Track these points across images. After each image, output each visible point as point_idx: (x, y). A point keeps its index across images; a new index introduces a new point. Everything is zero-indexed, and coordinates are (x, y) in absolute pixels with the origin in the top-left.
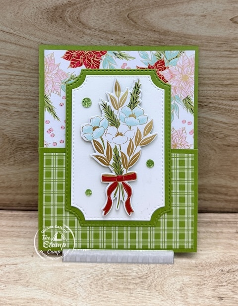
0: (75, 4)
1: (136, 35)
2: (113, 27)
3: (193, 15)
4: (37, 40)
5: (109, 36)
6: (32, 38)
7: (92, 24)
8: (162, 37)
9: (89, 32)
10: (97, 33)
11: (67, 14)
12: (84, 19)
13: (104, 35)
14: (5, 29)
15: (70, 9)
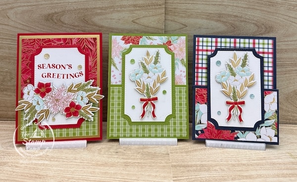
0: (58, 13)
1: (88, 27)
2: (76, 24)
3: (114, 19)
4: (39, 29)
5: (75, 28)
6: (37, 28)
7: (66, 22)
8: (101, 29)
9: (65, 25)
10: (69, 26)
11: (54, 18)
12: (62, 20)
13: (72, 27)
14: (24, 24)
15: (56, 15)
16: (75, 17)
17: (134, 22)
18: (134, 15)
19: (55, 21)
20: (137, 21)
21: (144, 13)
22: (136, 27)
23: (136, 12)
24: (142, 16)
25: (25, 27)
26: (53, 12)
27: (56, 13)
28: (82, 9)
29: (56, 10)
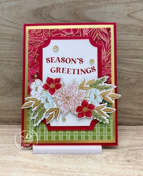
16: (66, 11)
17: (130, 16)
18: (130, 8)
19: (44, 16)
20: (133, 15)
21: (140, 5)
22: (131, 21)
23: (132, 4)
24: (138, 9)
25: (12, 25)
26: (42, 6)
27: (45, 7)
28: (73, 2)
29: (45, 4)
